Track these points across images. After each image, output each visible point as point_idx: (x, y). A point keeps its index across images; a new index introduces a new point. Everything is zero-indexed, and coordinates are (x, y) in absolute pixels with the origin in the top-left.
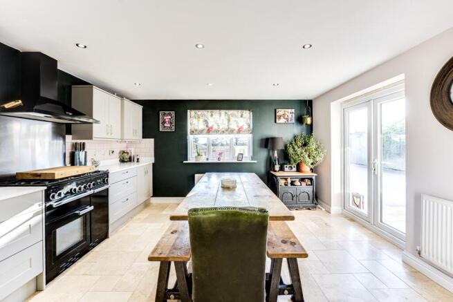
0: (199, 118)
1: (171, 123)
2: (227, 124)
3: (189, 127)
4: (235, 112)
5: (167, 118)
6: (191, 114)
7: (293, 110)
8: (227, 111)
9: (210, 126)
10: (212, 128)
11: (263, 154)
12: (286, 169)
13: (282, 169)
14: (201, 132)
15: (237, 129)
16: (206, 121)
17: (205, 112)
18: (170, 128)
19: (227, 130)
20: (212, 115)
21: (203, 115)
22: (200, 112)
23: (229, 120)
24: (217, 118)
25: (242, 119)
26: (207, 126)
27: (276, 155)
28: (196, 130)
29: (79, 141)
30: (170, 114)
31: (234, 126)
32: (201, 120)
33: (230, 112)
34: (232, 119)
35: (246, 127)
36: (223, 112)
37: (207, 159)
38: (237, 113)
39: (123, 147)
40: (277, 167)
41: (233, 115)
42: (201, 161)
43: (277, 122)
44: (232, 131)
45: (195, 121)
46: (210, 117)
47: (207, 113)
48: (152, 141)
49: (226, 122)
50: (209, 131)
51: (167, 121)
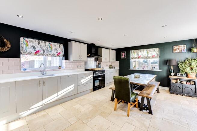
0: (135, 53)
1: (125, 56)
2: (147, 55)
3: (131, 57)
4: (151, 49)
5: (123, 54)
6: (132, 52)
8: (147, 49)
9: (139, 56)
10: (140, 56)
11: (166, 68)
12: (178, 75)
13: (176, 75)
14: (136, 58)
15: (152, 56)
16: (138, 54)
17: (137, 51)
18: (124, 57)
19: (147, 57)
20: (140, 52)
21: (136, 52)
22: (135, 51)
23: (148, 53)
24: (143, 53)
25: (154, 52)
26: (138, 56)
27: (172, 68)
28: (134, 58)
29: (99, 62)
30: (124, 53)
31: (150, 55)
32: (136, 54)
33: (148, 50)
34: (149, 53)
35: (156, 55)
36: (145, 50)
37: (138, 69)
38: (152, 50)
39: (110, 64)
40: (172, 74)
41: (150, 51)
42: (135, 69)
43: (174, 52)
44: (149, 58)
45: (133, 54)
46: (139, 52)
47: (138, 51)
48: (118, 62)
49: (146, 54)
50: (139, 58)
51: (123, 55)
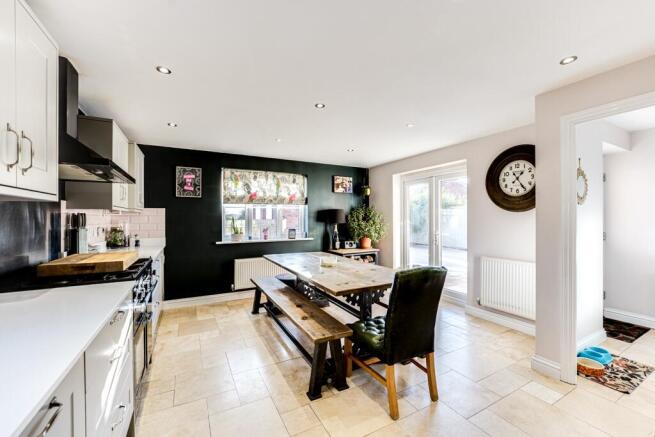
0: (237, 180)
1: (195, 186)
2: (275, 191)
3: (223, 193)
4: (285, 175)
5: (189, 178)
6: (226, 173)
7: (351, 179)
8: (276, 174)
9: (253, 191)
10: (255, 195)
11: (319, 229)
12: (347, 246)
13: (342, 246)
14: (241, 200)
15: (287, 197)
16: (247, 186)
17: (246, 173)
18: (194, 192)
19: (275, 199)
20: (255, 178)
21: (242, 177)
22: (238, 172)
23: (278, 185)
24: (263, 183)
25: (294, 186)
26: (249, 192)
27: (336, 230)
28: (233, 197)
30: (193, 172)
31: (284, 194)
32: (240, 184)
33: (280, 175)
34: (282, 184)
35: (298, 195)
36: (270, 174)
37: (250, 238)
38: (289, 177)
40: (338, 244)
41: (283, 179)
42: (240, 241)
43: (336, 191)
44: (282, 201)
45: (231, 184)
46: (252, 181)
47: (249, 174)
48: (162, 211)
49: (274, 188)
50: (252, 199)
